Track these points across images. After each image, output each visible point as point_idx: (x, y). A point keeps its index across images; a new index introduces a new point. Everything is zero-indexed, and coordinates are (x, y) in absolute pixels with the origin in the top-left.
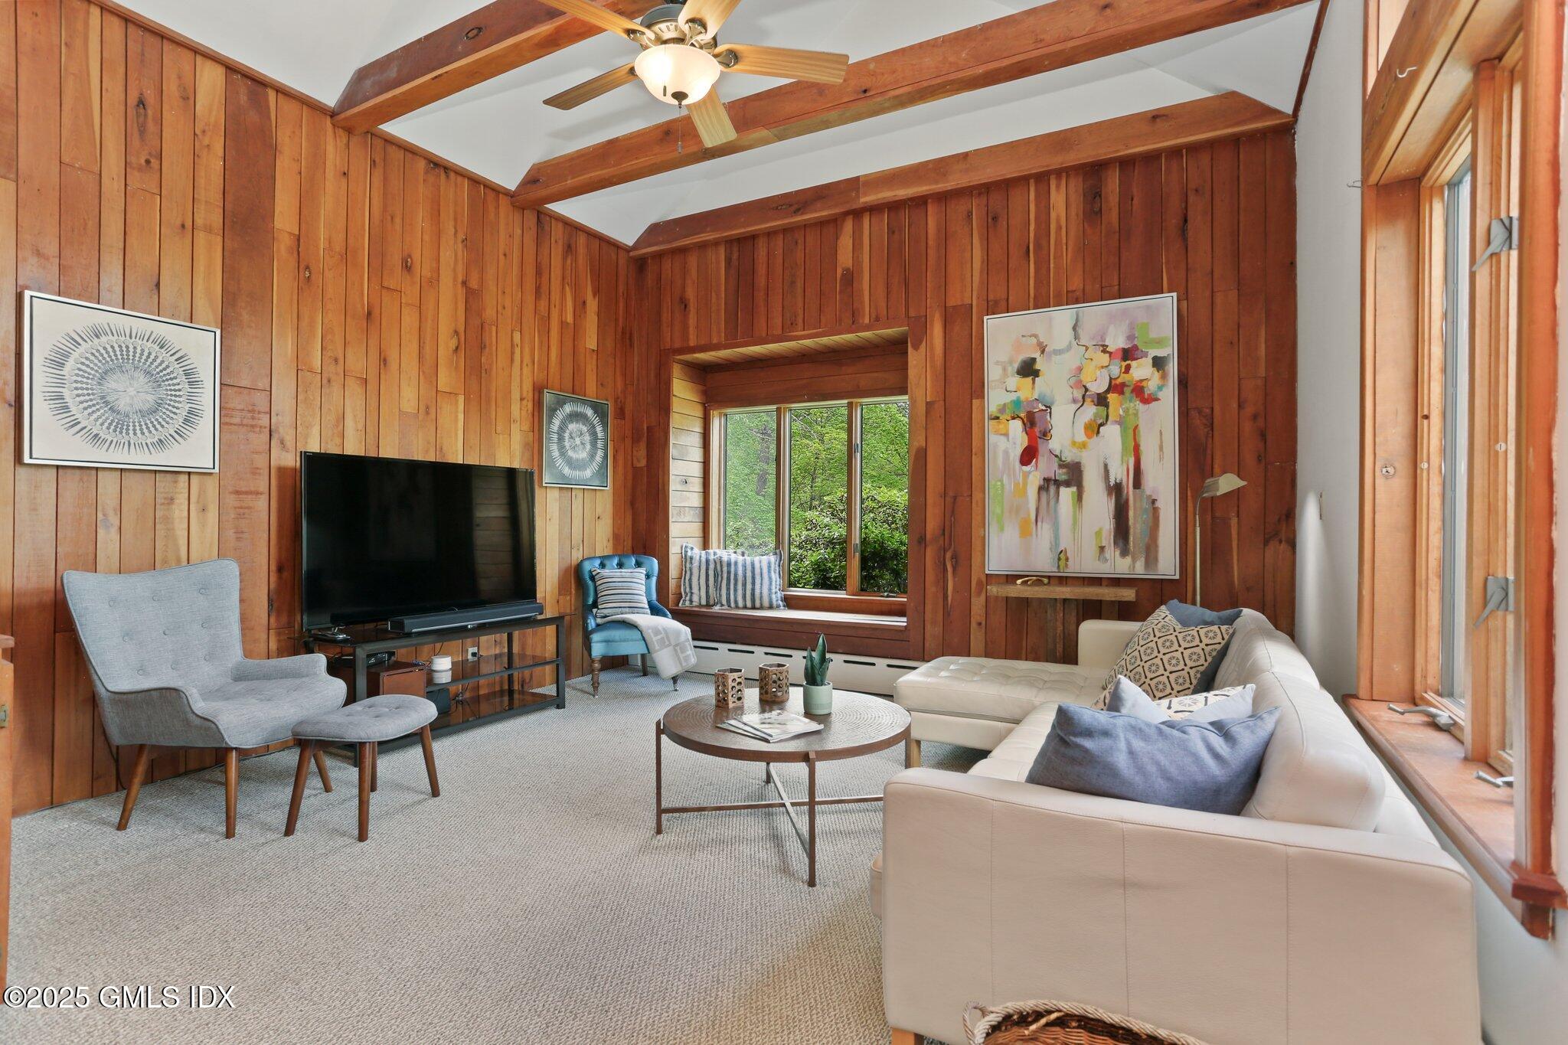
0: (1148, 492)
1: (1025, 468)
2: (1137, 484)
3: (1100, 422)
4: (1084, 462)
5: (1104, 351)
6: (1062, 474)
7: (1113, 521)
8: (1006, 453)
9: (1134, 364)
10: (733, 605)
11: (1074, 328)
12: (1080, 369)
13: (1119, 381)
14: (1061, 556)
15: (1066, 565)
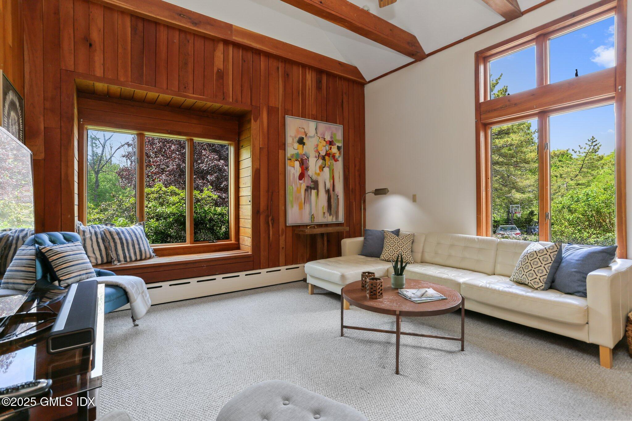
0: (336, 193)
1: (301, 182)
2: (334, 190)
3: (323, 166)
4: (319, 180)
5: (324, 140)
6: (312, 185)
7: (327, 203)
8: (294, 174)
9: (332, 147)
10: (128, 260)
11: (316, 129)
12: (317, 145)
13: (329, 152)
14: (312, 217)
15: (314, 220)
